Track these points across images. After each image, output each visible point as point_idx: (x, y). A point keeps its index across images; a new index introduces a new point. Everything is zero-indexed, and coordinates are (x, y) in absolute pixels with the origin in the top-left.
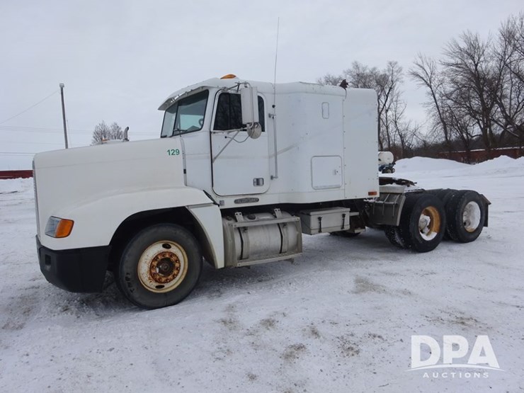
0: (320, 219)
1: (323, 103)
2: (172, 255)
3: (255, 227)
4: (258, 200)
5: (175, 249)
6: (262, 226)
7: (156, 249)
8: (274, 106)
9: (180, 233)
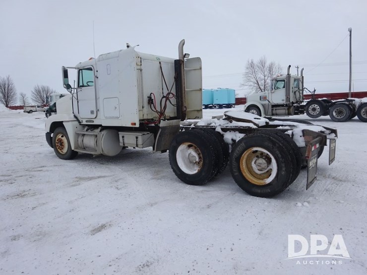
0: (123, 137)
1: (107, 65)
2: (61, 140)
3: (88, 135)
4: (93, 122)
5: (64, 139)
6: (90, 135)
7: (60, 136)
8: (97, 71)
9: (65, 133)
